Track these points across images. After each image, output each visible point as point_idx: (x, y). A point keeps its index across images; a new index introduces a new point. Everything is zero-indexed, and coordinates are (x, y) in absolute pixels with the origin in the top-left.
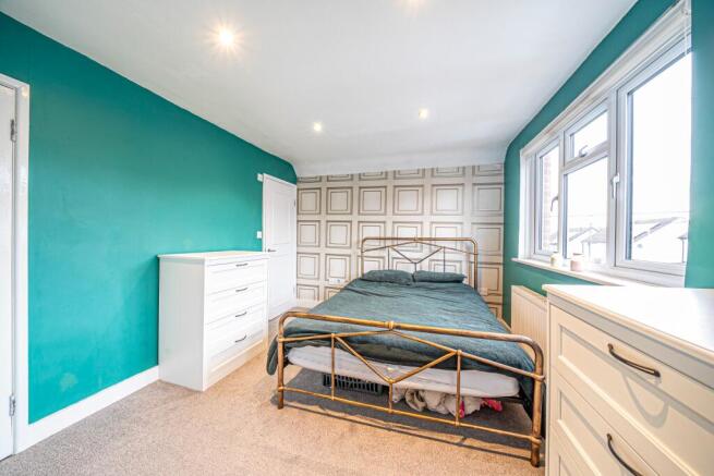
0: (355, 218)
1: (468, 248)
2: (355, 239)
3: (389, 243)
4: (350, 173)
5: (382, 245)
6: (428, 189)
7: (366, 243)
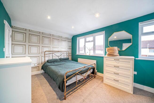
0: (41, 45)
1: (67, 53)
2: (41, 51)
3: (51, 52)
4: (39, 31)
5: (49, 53)
6: (60, 40)
7: (46, 52)
